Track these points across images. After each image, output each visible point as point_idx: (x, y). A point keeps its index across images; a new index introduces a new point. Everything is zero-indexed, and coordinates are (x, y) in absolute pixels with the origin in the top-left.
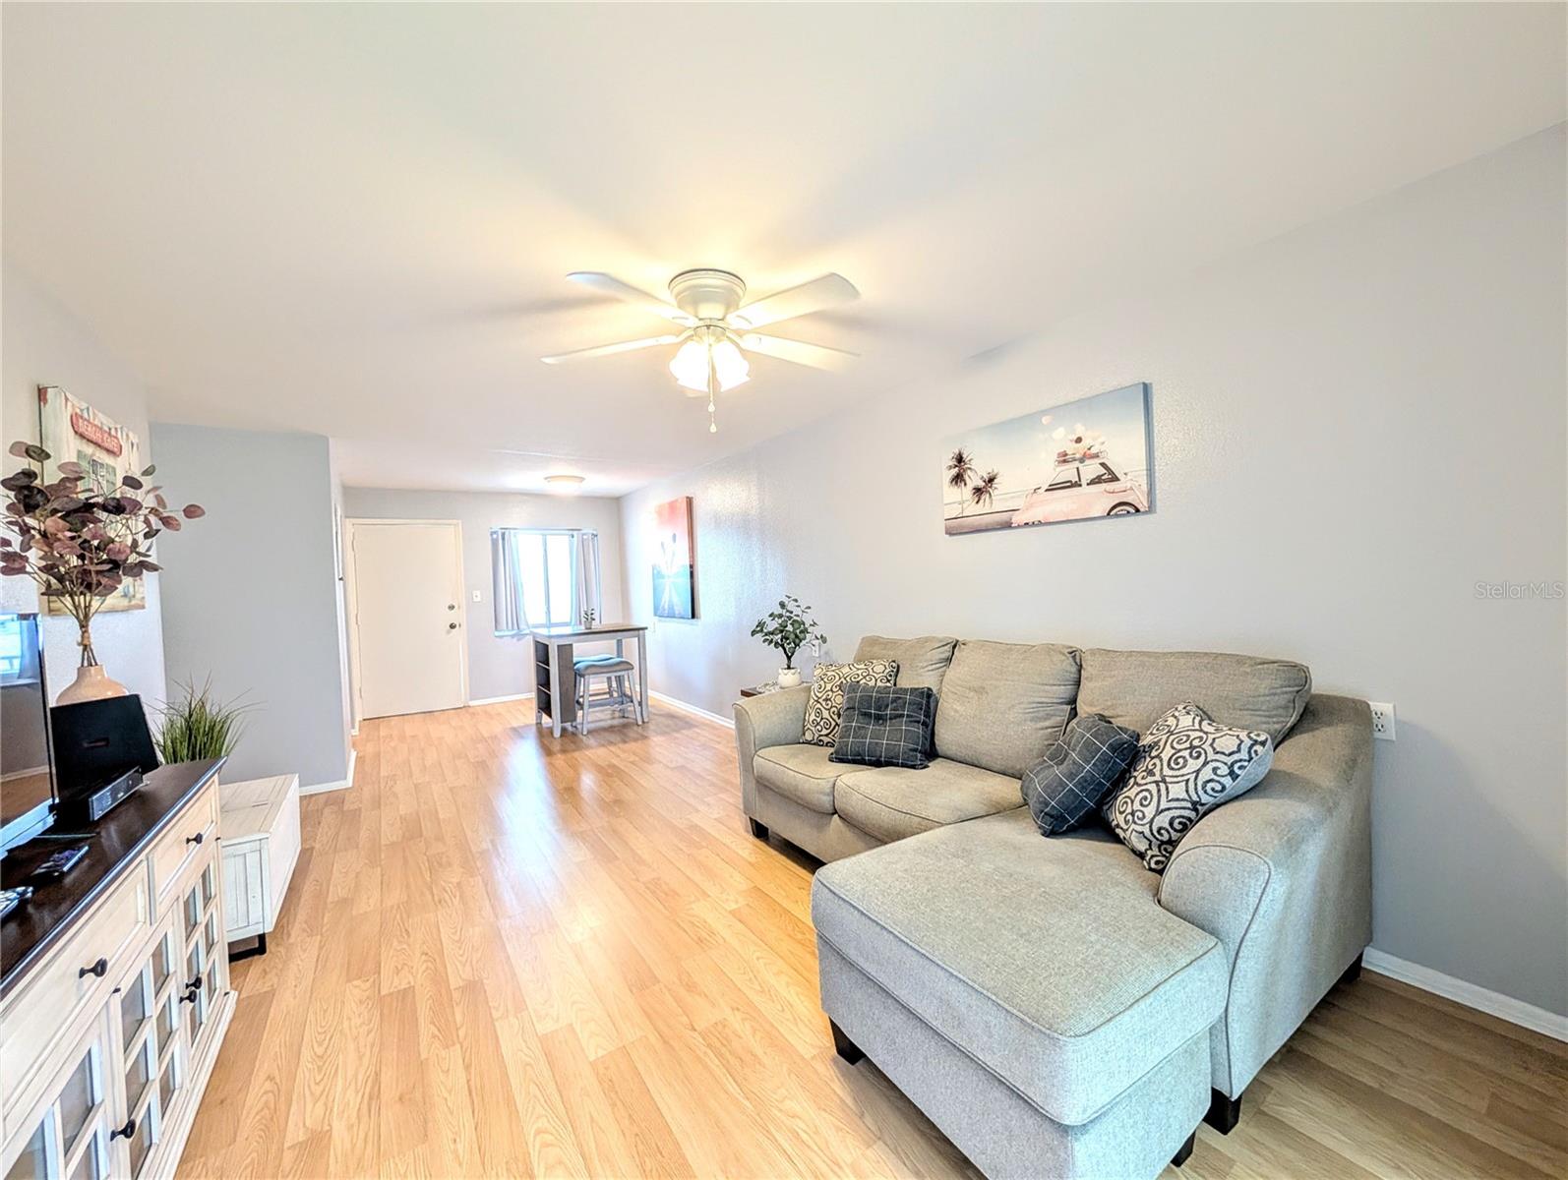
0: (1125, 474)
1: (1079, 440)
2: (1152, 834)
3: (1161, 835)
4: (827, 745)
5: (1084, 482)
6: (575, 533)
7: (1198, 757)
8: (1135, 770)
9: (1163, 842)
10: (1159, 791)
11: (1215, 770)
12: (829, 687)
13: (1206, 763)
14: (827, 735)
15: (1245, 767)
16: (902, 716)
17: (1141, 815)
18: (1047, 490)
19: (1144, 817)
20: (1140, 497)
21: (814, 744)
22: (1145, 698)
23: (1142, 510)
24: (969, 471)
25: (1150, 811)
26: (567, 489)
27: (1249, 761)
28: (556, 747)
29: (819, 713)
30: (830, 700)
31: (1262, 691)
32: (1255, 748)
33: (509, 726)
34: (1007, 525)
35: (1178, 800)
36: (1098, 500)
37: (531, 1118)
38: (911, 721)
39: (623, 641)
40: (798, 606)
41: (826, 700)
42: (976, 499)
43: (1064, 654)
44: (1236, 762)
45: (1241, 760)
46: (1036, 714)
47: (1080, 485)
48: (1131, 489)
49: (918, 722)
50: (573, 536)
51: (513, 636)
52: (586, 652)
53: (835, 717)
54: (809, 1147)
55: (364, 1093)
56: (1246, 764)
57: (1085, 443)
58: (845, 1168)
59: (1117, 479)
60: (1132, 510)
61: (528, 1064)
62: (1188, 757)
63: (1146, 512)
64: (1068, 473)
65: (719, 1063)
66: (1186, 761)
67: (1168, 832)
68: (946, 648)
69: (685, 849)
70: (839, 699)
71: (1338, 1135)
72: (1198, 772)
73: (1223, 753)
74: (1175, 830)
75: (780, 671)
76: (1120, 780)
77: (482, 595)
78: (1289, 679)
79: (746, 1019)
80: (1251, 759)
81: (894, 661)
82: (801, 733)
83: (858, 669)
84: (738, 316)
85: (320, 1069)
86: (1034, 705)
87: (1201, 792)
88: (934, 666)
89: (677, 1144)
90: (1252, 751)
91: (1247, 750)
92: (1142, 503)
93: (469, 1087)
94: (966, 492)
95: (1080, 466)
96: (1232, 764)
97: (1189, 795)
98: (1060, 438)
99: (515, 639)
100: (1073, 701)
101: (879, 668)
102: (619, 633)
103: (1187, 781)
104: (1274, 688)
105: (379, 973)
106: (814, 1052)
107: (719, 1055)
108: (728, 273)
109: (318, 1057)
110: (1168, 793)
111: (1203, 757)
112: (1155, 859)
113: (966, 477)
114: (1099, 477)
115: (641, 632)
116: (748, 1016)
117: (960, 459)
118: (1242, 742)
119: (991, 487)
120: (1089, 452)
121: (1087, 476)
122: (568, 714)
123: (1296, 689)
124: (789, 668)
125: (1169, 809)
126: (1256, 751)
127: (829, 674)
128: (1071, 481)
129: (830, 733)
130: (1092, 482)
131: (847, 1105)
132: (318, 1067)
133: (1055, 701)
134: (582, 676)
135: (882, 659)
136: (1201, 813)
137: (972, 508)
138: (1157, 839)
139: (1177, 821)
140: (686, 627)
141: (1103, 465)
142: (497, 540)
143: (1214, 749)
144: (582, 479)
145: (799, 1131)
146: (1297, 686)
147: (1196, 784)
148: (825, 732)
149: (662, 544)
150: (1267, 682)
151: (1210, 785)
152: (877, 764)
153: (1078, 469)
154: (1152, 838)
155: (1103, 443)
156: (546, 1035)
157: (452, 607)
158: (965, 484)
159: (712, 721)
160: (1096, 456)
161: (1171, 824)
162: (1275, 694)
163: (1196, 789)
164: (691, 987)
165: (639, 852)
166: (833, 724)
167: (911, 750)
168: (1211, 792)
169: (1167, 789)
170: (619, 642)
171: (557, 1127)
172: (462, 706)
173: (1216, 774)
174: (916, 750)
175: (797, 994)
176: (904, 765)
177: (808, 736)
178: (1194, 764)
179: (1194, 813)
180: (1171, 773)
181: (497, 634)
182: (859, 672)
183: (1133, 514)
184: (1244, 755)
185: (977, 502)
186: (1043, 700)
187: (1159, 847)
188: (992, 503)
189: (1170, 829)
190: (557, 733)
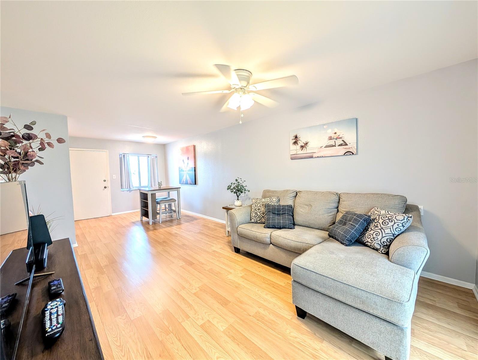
0: (350, 143)
1: (335, 133)
2: (381, 243)
3: (384, 244)
4: (259, 223)
5: (337, 145)
6: (149, 156)
7: (392, 222)
8: (370, 226)
9: (384, 246)
10: (382, 231)
11: (398, 225)
12: (259, 205)
13: (395, 223)
14: (259, 220)
15: (406, 224)
16: (285, 213)
17: (377, 238)
18: (325, 147)
19: (378, 239)
20: (354, 150)
21: (255, 223)
22: (362, 206)
23: (354, 154)
24: (299, 141)
25: (380, 237)
26: (150, 141)
27: (407, 222)
28: (151, 228)
29: (256, 213)
30: (260, 209)
31: (396, 203)
32: (408, 218)
33: (131, 222)
34: (312, 157)
35: (388, 234)
36: (342, 150)
37: (212, 353)
38: (288, 215)
39: (170, 192)
40: (241, 181)
41: (259, 209)
42: (301, 149)
43: (334, 194)
44: (404, 222)
45: (405, 222)
46: (328, 212)
47: (336, 146)
48: (351, 148)
49: (290, 215)
50: (149, 157)
51: (128, 191)
52: (160, 196)
53: (262, 215)
54: (305, 346)
55: (144, 356)
56: (406, 223)
57: (338, 134)
58: (319, 350)
59: (347, 145)
60: (351, 154)
61: (201, 336)
62: (389, 222)
63: (356, 154)
64: (332, 142)
65: (264, 325)
66: (388, 223)
67: (386, 243)
68: (294, 193)
69: (215, 259)
70: (263, 209)
71: (432, 318)
72: (393, 226)
73: (400, 220)
74: (388, 242)
75: (235, 201)
76: (366, 229)
77: (117, 177)
78: (403, 200)
79: (265, 310)
80: (407, 221)
81: (278, 197)
82: (250, 219)
83: (268, 200)
84: (254, 86)
85: (122, 350)
86: (327, 209)
87: (395, 231)
88: (291, 198)
89: (266, 353)
90: (408, 219)
91: (406, 219)
92: (354, 151)
93: (184, 347)
94: (298, 147)
95: (336, 141)
96: (403, 223)
97: (392, 232)
98: (330, 132)
99: (128, 192)
100: (337, 207)
101: (274, 199)
102: (169, 190)
103: (390, 228)
104: (399, 202)
105: (126, 312)
106: (291, 317)
107: (263, 323)
108: (249, 71)
109: (119, 346)
110: (385, 232)
111: (393, 221)
112: (383, 250)
113: (298, 142)
114: (341, 144)
115: (179, 189)
116: (265, 309)
117: (296, 137)
118: (405, 217)
119: (306, 146)
120: (338, 137)
121: (337, 144)
122: (154, 217)
123: (404, 203)
124: (238, 200)
125: (386, 236)
126: (409, 220)
127: (258, 201)
128: (332, 145)
129: (260, 219)
130: (339, 145)
131: (309, 331)
132: (121, 350)
133: (333, 208)
134: (159, 204)
135: (274, 196)
136: (395, 237)
137: (300, 152)
138: (383, 245)
139: (389, 239)
140: (193, 187)
141: (343, 141)
142: (122, 157)
143: (397, 219)
144: (156, 137)
145: (300, 342)
146: (405, 202)
147: (393, 229)
148: (258, 219)
149: (183, 161)
150: (397, 201)
151: (397, 229)
152: (280, 228)
153: (335, 141)
154: (381, 245)
155: (343, 134)
156: (202, 325)
157: (105, 181)
158: (298, 145)
159: (203, 217)
160: (341, 138)
161: (387, 240)
162: (400, 204)
163: (393, 230)
164: (241, 302)
165: (200, 261)
166: (261, 217)
167: (290, 223)
168: (397, 231)
169: (384, 231)
170: (169, 193)
171: (223, 355)
172: (109, 215)
173: (398, 226)
174: (291, 223)
175: (276, 300)
176: (288, 228)
177: (253, 221)
178: (391, 224)
179: (393, 237)
180: (384, 226)
181: (122, 190)
182: (268, 201)
183: (351, 155)
184: (405, 220)
185: (302, 150)
186: (330, 207)
187: (383, 247)
188: (306, 151)
189: (387, 242)
190: (151, 223)
